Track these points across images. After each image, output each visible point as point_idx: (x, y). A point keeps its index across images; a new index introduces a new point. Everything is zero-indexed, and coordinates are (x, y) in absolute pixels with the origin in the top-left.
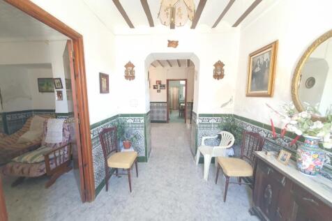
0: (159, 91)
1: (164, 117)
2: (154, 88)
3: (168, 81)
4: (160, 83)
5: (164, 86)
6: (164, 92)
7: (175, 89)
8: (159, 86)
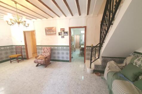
0: (63, 37)
1: (67, 58)
2: (59, 35)
3: (70, 28)
4: (63, 31)
5: (67, 33)
6: (67, 37)
7: (78, 36)
8: (63, 32)
